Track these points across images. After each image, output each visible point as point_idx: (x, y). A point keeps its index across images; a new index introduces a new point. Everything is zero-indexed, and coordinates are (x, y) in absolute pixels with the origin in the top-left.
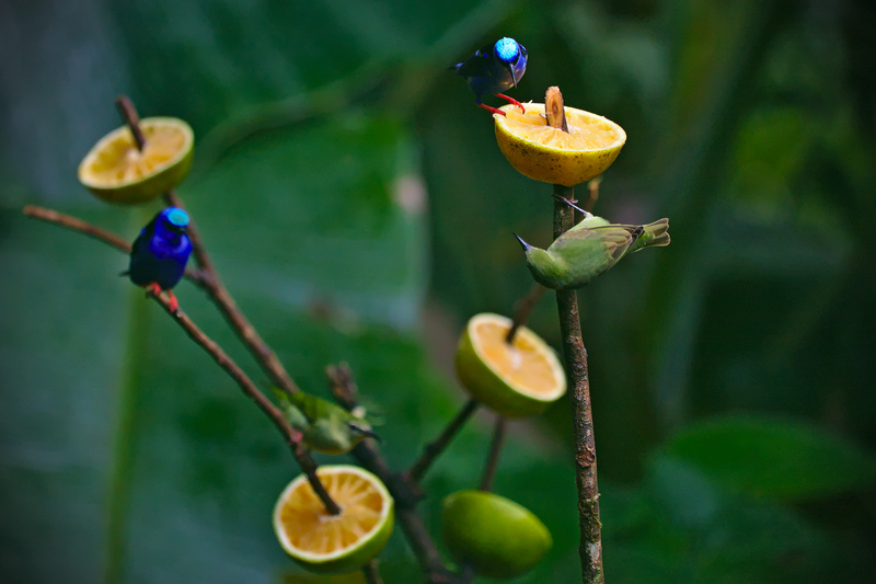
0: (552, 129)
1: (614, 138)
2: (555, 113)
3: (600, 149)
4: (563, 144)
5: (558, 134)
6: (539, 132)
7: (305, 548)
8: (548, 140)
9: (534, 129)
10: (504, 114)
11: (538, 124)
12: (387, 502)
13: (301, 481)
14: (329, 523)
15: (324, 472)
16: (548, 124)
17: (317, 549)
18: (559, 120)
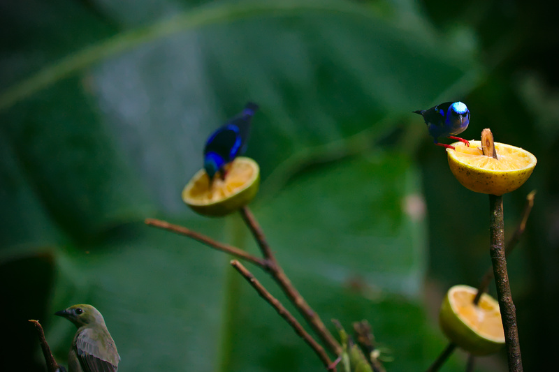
0: (486, 157)
1: (528, 162)
2: (488, 146)
3: (519, 170)
4: (494, 167)
5: (491, 161)
6: (477, 159)
8: (484, 164)
9: (474, 157)
10: (454, 148)
11: (477, 154)
16: (484, 154)
18: (491, 151)
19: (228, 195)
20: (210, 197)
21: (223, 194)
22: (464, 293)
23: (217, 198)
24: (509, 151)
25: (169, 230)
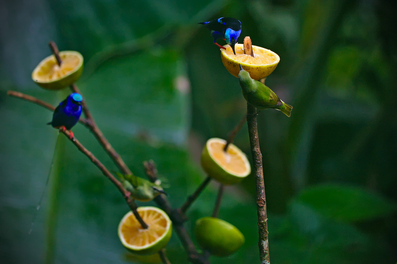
0: (246, 55)
1: (274, 60)
2: (248, 48)
3: (268, 65)
4: (251, 62)
5: (249, 58)
6: (241, 57)
7: (132, 244)
8: (245, 60)
9: (239, 55)
10: (225, 49)
11: (241, 53)
12: (169, 223)
13: (130, 214)
14: (143, 232)
15: (140, 209)
16: (245, 53)
17: (137, 244)
18: (250, 51)
19: (63, 76)
20: (51, 77)
21: (59, 75)
22: (217, 144)
23: (55, 78)
24: (262, 52)
25: (23, 98)
